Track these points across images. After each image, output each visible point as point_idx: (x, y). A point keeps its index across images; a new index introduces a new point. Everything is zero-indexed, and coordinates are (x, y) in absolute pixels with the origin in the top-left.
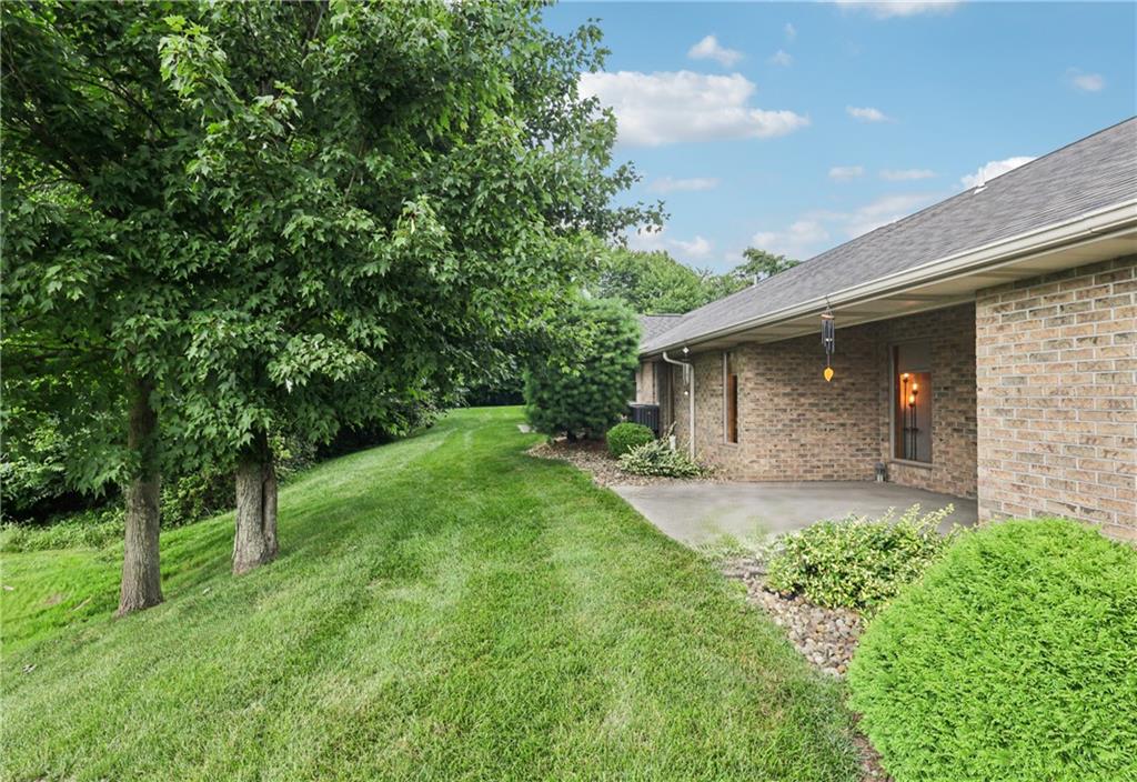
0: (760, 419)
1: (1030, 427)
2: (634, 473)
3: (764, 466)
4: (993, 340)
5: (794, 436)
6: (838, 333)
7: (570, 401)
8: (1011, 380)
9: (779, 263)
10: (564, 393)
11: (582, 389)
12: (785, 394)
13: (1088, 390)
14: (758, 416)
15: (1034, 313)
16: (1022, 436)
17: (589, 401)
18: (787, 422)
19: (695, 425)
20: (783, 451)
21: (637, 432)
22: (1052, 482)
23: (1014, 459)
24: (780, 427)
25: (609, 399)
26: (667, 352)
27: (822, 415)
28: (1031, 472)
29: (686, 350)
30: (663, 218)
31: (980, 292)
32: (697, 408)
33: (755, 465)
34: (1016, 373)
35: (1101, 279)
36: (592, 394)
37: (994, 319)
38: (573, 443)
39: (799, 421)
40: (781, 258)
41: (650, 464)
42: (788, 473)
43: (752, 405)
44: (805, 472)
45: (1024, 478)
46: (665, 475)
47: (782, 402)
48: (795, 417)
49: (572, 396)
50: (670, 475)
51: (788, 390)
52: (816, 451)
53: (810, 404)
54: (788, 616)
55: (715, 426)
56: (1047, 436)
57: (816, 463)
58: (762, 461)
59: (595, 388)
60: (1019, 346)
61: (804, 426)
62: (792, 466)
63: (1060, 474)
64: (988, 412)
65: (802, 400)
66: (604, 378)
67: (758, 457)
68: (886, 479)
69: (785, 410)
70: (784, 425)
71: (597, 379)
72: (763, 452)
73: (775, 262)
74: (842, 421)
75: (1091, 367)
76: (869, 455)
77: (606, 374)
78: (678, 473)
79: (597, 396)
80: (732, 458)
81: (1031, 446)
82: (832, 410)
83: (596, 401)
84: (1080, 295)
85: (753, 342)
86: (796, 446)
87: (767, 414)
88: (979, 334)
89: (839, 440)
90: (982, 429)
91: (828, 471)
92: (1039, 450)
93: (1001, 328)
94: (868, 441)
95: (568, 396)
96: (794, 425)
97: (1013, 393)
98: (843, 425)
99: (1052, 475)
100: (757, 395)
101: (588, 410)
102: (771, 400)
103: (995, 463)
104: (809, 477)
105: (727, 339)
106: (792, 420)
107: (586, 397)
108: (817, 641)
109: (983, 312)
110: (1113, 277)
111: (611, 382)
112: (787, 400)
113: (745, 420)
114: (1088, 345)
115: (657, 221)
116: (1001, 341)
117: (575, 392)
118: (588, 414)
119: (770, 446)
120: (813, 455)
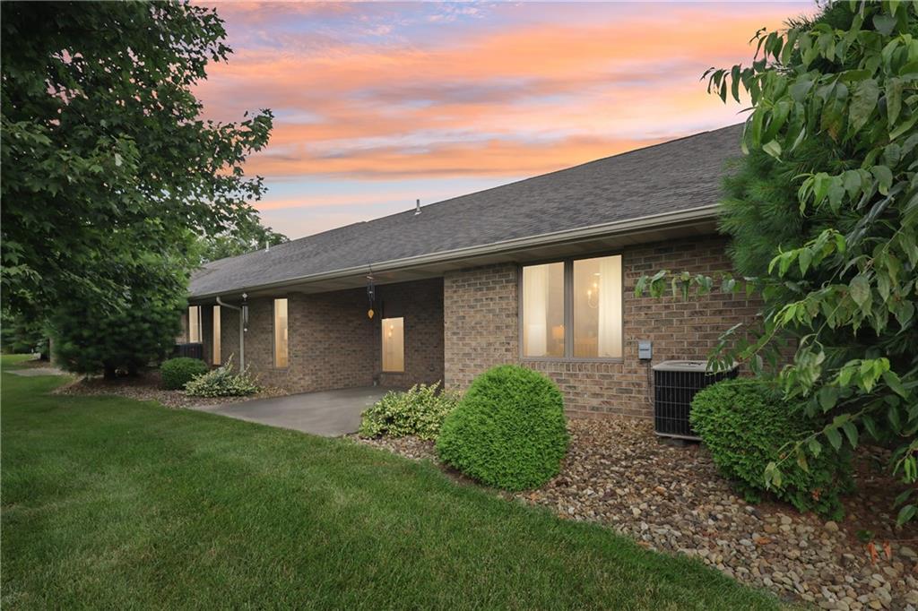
0: (305, 348)
1: (467, 341)
2: (203, 396)
3: (307, 381)
4: (452, 297)
5: (326, 359)
6: (377, 288)
7: (117, 338)
8: (459, 318)
9: (267, 233)
10: (110, 330)
11: (133, 326)
12: (321, 331)
13: (489, 322)
14: (303, 346)
15: (469, 285)
16: (464, 345)
17: (139, 338)
18: (322, 350)
19: (245, 356)
20: (320, 370)
21: (192, 364)
22: (475, 366)
23: (460, 356)
24: (318, 353)
25: (162, 336)
26: (221, 297)
27: (343, 345)
28: (468, 362)
29: (245, 296)
30: (261, 191)
31: (445, 272)
32: (246, 343)
33: (302, 382)
34: (461, 314)
35: (494, 272)
36: (143, 331)
37: (452, 287)
38: (112, 379)
39: (329, 349)
40: (269, 229)
41: (218, 387)
42: (324, 385)
43: (299, 338)
44: (334, 383)
45: (464, 365)
46: (232, 395)
47: (319, 336)
48: (326, 346)
49: (120, 334)
50: (236, 395)
51: (322, 328)
52: (339, 369)
53: (337, 338)
54: (384, 445)
55: (266, 356)
56: (474, 344)
57: (339, 377)
58: (307, 378)
59: (146, 326)
60: (462, 301)
61: (332, 352)
62: (325, 380)
63: (478, 361)
64: (449, 334)
65: (331, 335)
66: (157, 317)
67: (304, 375)
68: (378, 383)
69: (320, 342)
70: (321, 352)
71: (148, 317)
72: (307, 372)
73: (264, 232)
74: (354, 348)
75: (490, 311)
76: (369, 370)
77: (158, 313)
78: (243, 393)
79: (149, 334)
80: (283, 378)
81: (467, 350)
82: (349, 341)
83: (147, 338)
84: (487, 278)
85: (300, 292)
86: (327, 366)
87: (310, 345)
88: (446, 294)
89: (353, 362)
90: (447, 343)
91: (347, 382)
92: (471, 351)
93: (455, 292)
94: (368, 361)
95: (114, 333)
96: (327, 351)
97: (460, 325)
98: (354, 351)
99: (476, 362)
100: (303, 331)
101: (138, 346)
102: (312, 334)
103: (452, 360)
104: (336, 386)
105: (286, 289)
106: (325, 349)
107: (136, 335)
108: (404, 451)
109: (447, 283)
110: (498, 272)
111: (163, 320)
112: (322, 334)
113: (295, 349)
114: (489, 302)
115: (257, 192)
116: (455, 298)
117: (124, 330)
118: (139, 351)
119: (311, 367)
120: (338, 372)
